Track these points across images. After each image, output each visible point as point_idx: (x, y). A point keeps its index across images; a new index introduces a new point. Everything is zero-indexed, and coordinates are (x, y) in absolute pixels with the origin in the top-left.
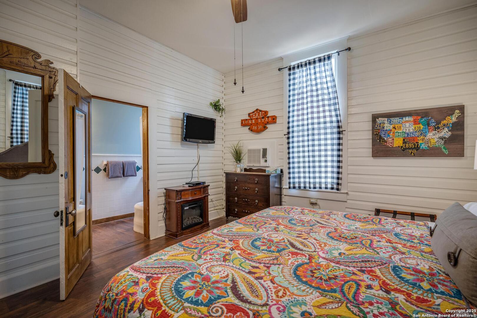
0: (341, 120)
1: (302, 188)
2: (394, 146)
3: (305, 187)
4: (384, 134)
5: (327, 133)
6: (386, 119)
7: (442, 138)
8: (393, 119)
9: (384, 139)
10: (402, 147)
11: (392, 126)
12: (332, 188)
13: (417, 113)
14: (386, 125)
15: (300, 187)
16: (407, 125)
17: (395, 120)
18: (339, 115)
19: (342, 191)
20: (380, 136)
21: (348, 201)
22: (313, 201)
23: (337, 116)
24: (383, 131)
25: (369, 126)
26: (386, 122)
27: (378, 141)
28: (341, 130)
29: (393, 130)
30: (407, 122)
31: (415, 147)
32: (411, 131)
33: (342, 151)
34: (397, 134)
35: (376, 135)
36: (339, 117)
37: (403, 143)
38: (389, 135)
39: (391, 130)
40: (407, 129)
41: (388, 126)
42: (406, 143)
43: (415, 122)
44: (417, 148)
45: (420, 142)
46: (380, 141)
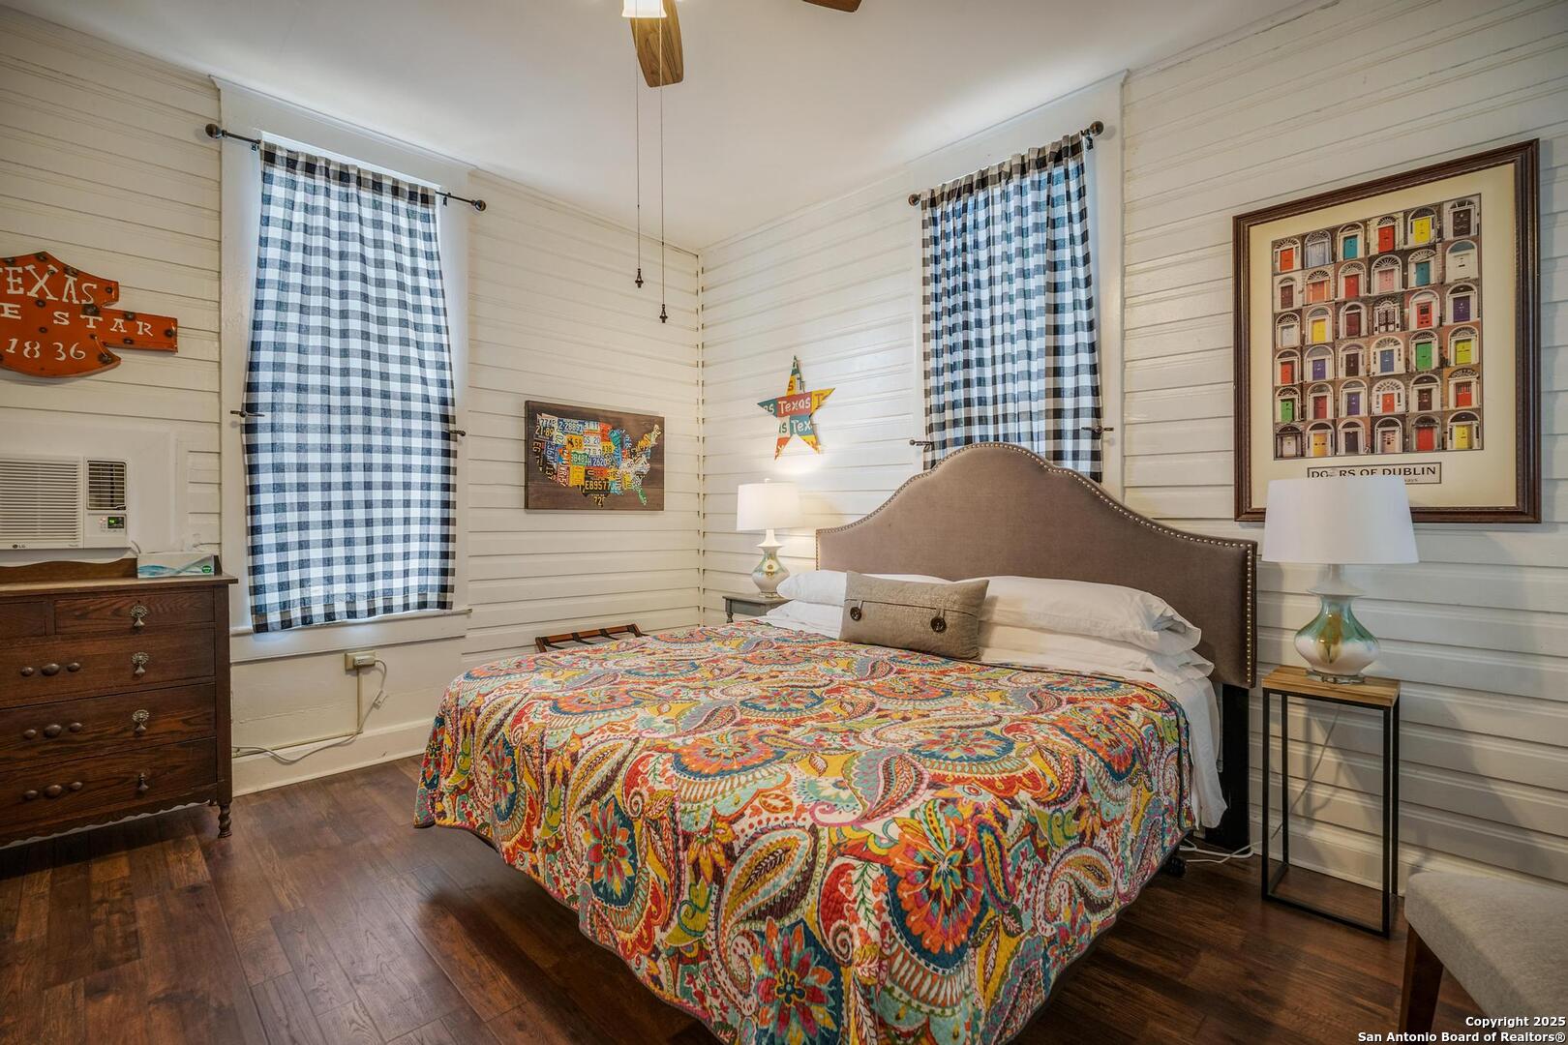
0: (453, 399)
1: (319, 620)
2: (570, 485)
3: (330, 616)
4: (553, 455)
5: (410, 431)
6: (556, 419)
7: (639, 474)
8: (569, 420)
9: (552, 466)
10: (583, 487)
11: (566, 437)
12: (423, 605)
13: (606, 417)
14: (555, 433)
15: (307, 620)
16: (592, 439)
17: (573, 424)
18: (448, 384)
19: (455, 609)
20: (545, 458)
21: (470, 635)
22: (360, 657)
23: (442, 384)
24: (551, 446)
25: (518, 430)
26: (556, 426)
27: (541, 469)
28: (452, 427)
29: (569, 446)
30: (591, 432)
31: (603, 490)
32: (598, 453)
33: (455, 491)
34: (574, 457)
35: (537, 453)
36: (449, 391)
37: (586, 479)
38: (560, 459)
39: (564, 447)
40: (592, 448)
41: (559, 438)
42: (589, 479)
43: (605, 437)
44: (606, 491)
45: (611, 479)
46: (544, 470)
